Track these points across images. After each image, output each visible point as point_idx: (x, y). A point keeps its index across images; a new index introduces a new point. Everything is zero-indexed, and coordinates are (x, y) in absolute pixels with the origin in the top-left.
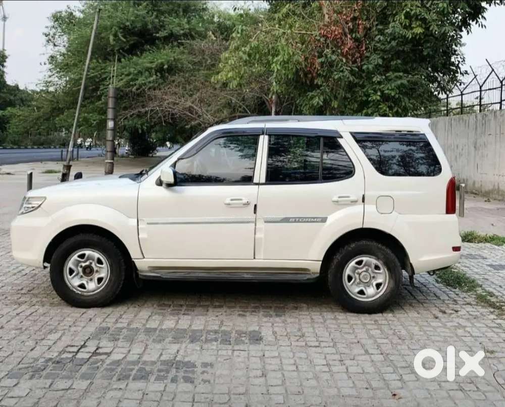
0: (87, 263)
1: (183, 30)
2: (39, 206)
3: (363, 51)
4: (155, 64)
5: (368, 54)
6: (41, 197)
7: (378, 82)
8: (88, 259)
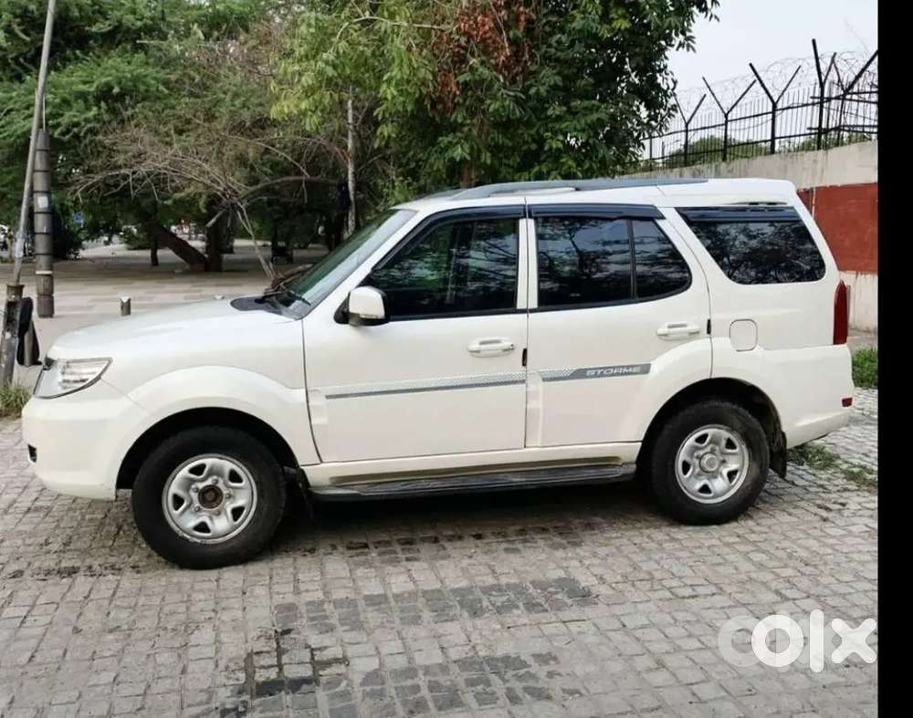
0: (209, 482)
1: (141, 20)
2: (98, 378)
3: (526, 62)
4: (95, 85)
5: (533, 68)
6: (99, 359)
7: (557, 116)
8: (210, 474)
